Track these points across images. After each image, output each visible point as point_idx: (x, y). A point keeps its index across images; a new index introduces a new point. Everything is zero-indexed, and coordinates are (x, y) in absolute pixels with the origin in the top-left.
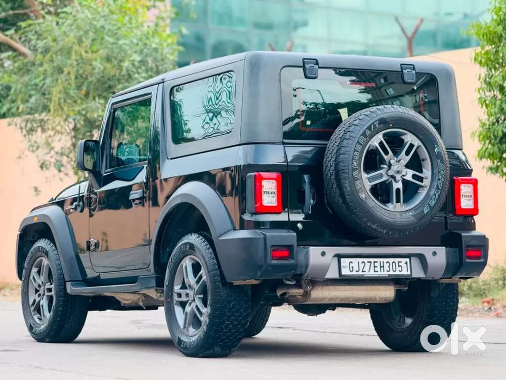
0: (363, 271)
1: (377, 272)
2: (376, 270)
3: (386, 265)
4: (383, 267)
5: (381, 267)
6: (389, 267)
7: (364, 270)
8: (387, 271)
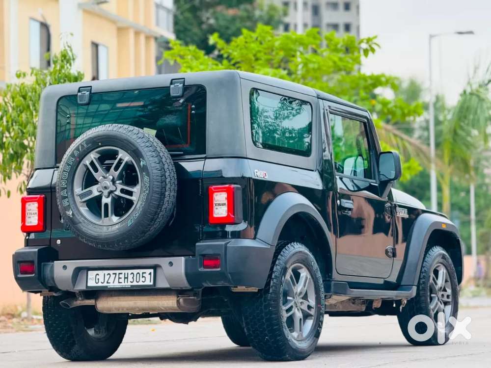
0: (107, 283)
1: (121, 283)
2: (120, 281)
3: (130, 277)
4: (127, 278)
5: (125, 278)
6: (133, 278)
7: (109, 282)
8: (131, 282)
